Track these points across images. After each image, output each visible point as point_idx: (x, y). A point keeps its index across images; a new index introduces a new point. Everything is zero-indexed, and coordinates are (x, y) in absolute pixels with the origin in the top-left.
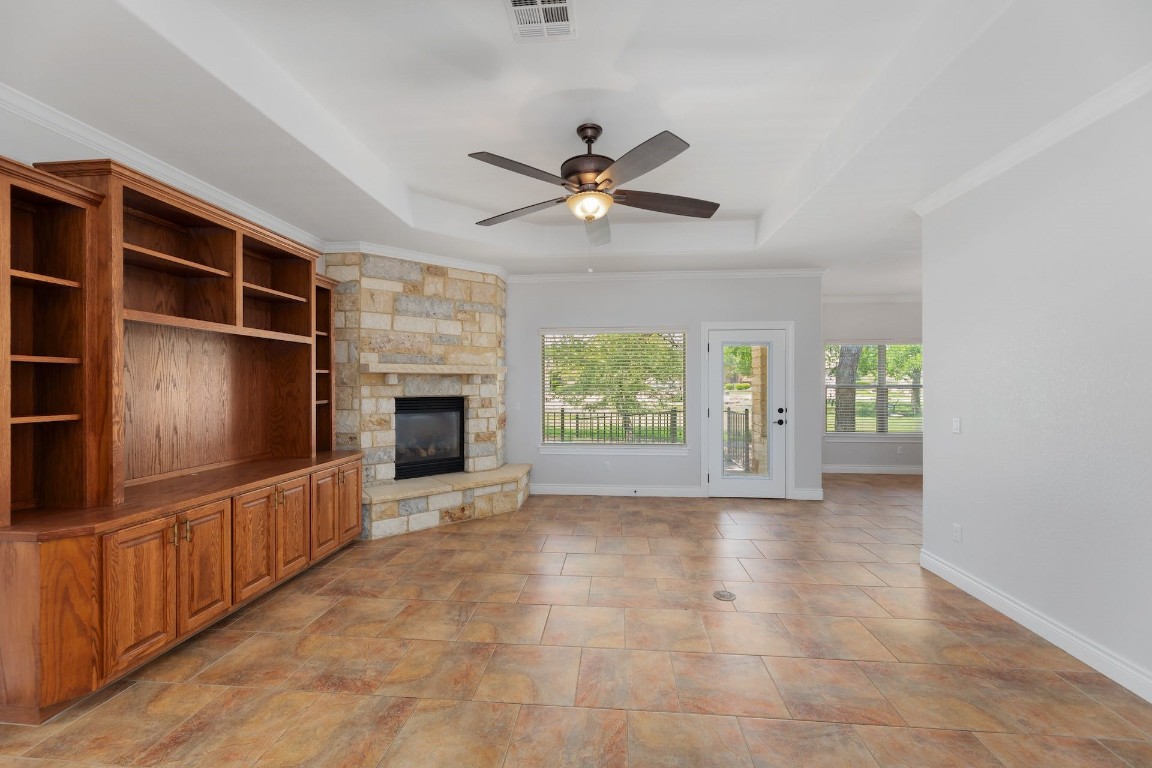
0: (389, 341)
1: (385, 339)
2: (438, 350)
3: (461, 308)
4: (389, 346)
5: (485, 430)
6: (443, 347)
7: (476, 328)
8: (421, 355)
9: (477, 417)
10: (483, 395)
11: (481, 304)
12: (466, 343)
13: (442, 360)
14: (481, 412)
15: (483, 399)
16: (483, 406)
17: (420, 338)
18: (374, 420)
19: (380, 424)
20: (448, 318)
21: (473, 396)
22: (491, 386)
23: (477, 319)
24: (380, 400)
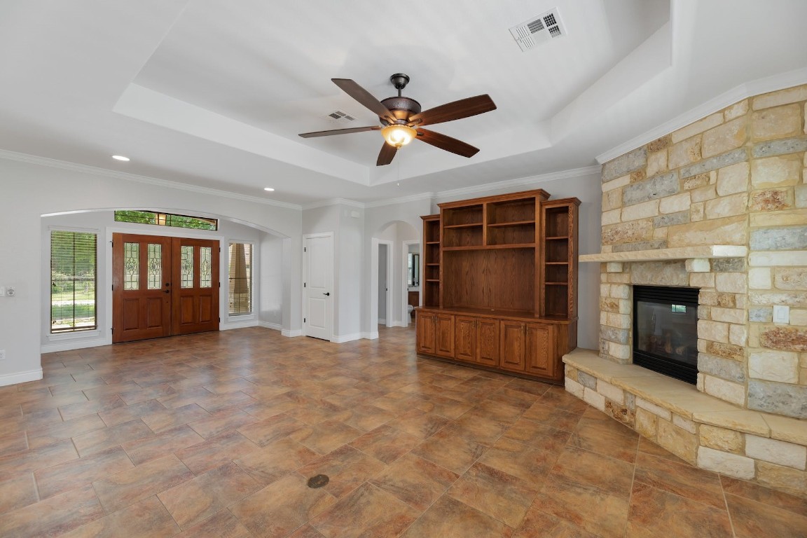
0: (617, 233)
1: (614, 232)
2: (660, 233)
3: (687, 175)
4: (617, 238)
5: (724, 341)
6: (665, 230)
7: (711, 194)
8: (645, 243)
9: (710, 318)
10: (721, 288)
11: (719, 156)
12: (696, 217)
13: (665, 244)
14: (716, 313)
15: (721, 295)
16: (719, 304)
17: (643, 224)
18: (608, 302)
19: (612, 307)
20: (672, 193)
21: (705, 288)
22: (736, 275)
23: (713, 180)
24: (613, 285)
